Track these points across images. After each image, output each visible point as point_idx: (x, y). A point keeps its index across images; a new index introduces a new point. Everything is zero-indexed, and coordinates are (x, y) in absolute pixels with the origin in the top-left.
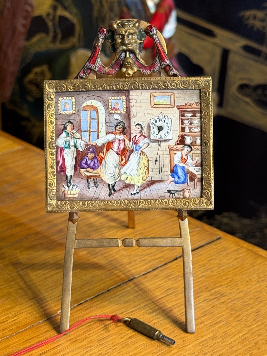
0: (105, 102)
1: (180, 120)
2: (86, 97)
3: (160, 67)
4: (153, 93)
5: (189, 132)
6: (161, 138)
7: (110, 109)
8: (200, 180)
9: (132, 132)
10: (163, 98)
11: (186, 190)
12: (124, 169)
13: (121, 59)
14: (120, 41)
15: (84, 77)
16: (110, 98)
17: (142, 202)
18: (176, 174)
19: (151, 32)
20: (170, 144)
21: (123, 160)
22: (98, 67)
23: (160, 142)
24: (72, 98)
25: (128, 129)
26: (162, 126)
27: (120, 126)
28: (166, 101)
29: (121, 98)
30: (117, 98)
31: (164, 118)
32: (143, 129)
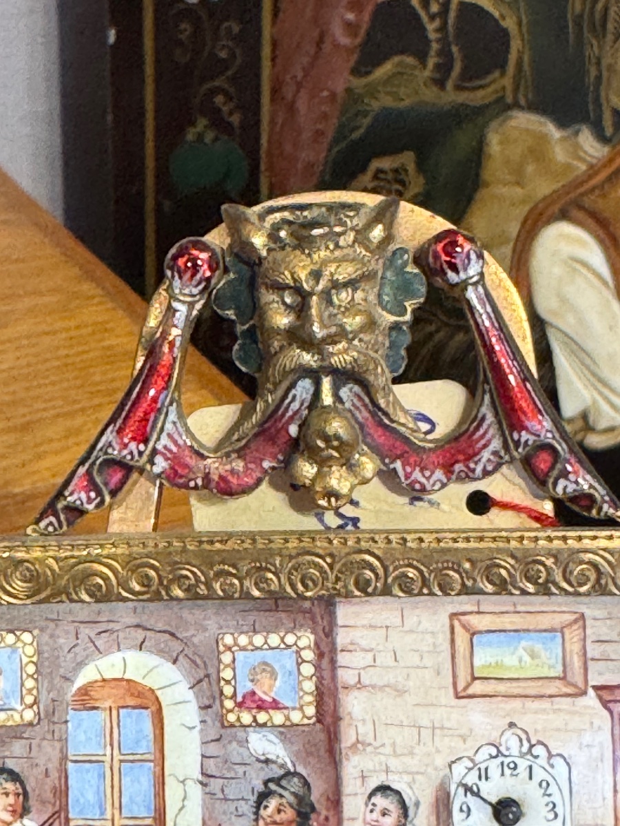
0: (199, 661)
2: (93, 635)
3: (502, 453)
4: (464, 614)
7: (229, 704)
10: (523, 643)
13: (290, 413)
14: (282, 320)
15: (91, 507)
16: (228, 640)
19: (454, 268)
22: (163, 455)
24: (18, 638)
25: (324, 813)
26: (514, 797)
27: (281, 796)
28: (537, 661)
29: (290, 639)
30: (266, 643)
31: (527, 754)
32: (409, 819)
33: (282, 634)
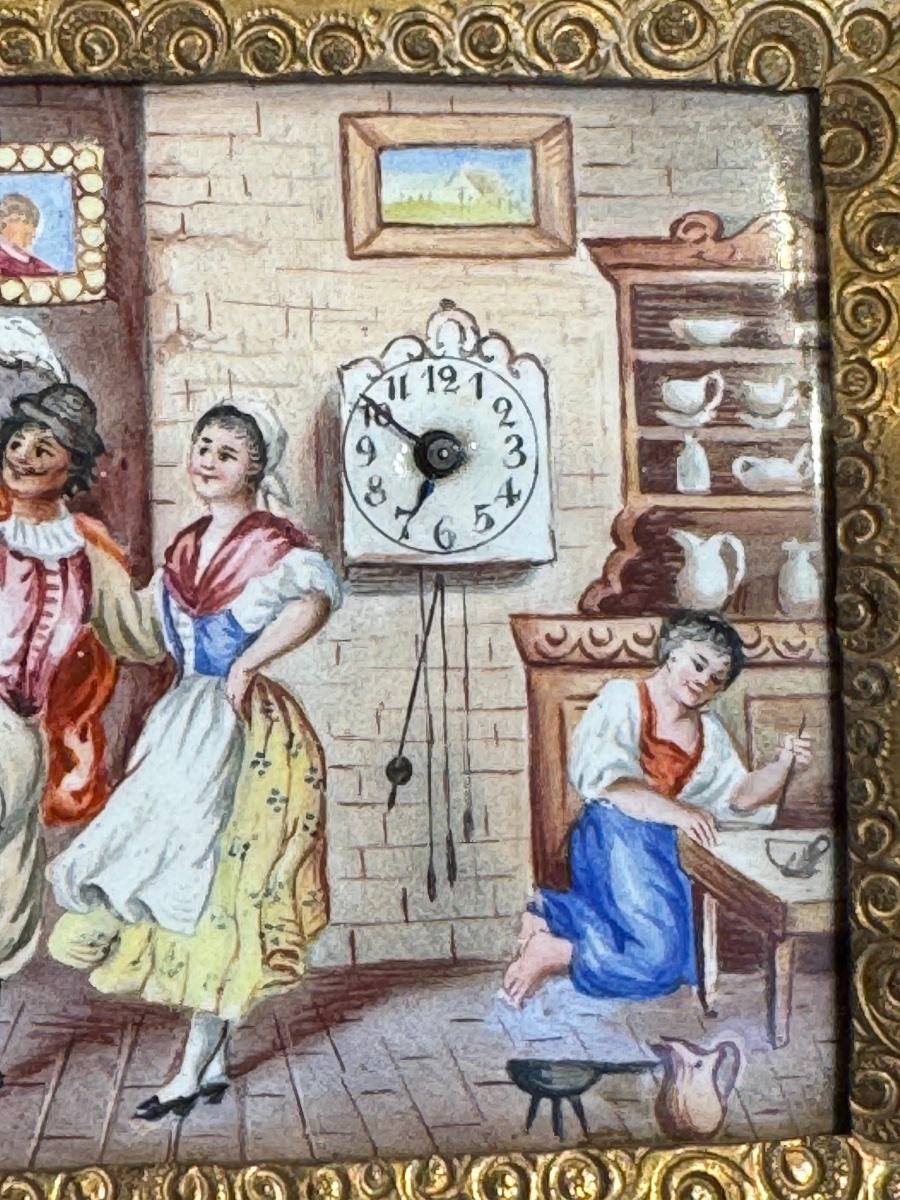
1: (622, 381)
4: (366, 115)
5: (715, 492)
6: (447, 550)
8: (825, 955)
9: (164, 483)
10: (466, 167)
11: (690, 1058)
12: (80, 856)
17: (259, 1186)
18: (595, 904)
20: (534, 608)
21: (69, 770)
23: (440, 586)
25: (119, 454)
26: (451, 428)
27: (44, 426)
28: (489, 196)
29: (62, 155)
30: (19, 160)
31: (472, 354)
32: (270, 464)
33: (47, 147)
